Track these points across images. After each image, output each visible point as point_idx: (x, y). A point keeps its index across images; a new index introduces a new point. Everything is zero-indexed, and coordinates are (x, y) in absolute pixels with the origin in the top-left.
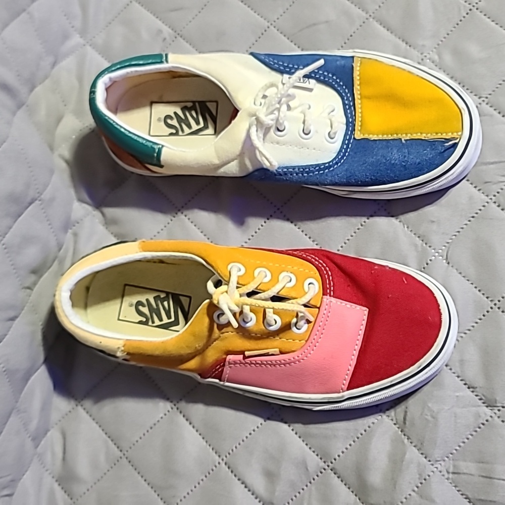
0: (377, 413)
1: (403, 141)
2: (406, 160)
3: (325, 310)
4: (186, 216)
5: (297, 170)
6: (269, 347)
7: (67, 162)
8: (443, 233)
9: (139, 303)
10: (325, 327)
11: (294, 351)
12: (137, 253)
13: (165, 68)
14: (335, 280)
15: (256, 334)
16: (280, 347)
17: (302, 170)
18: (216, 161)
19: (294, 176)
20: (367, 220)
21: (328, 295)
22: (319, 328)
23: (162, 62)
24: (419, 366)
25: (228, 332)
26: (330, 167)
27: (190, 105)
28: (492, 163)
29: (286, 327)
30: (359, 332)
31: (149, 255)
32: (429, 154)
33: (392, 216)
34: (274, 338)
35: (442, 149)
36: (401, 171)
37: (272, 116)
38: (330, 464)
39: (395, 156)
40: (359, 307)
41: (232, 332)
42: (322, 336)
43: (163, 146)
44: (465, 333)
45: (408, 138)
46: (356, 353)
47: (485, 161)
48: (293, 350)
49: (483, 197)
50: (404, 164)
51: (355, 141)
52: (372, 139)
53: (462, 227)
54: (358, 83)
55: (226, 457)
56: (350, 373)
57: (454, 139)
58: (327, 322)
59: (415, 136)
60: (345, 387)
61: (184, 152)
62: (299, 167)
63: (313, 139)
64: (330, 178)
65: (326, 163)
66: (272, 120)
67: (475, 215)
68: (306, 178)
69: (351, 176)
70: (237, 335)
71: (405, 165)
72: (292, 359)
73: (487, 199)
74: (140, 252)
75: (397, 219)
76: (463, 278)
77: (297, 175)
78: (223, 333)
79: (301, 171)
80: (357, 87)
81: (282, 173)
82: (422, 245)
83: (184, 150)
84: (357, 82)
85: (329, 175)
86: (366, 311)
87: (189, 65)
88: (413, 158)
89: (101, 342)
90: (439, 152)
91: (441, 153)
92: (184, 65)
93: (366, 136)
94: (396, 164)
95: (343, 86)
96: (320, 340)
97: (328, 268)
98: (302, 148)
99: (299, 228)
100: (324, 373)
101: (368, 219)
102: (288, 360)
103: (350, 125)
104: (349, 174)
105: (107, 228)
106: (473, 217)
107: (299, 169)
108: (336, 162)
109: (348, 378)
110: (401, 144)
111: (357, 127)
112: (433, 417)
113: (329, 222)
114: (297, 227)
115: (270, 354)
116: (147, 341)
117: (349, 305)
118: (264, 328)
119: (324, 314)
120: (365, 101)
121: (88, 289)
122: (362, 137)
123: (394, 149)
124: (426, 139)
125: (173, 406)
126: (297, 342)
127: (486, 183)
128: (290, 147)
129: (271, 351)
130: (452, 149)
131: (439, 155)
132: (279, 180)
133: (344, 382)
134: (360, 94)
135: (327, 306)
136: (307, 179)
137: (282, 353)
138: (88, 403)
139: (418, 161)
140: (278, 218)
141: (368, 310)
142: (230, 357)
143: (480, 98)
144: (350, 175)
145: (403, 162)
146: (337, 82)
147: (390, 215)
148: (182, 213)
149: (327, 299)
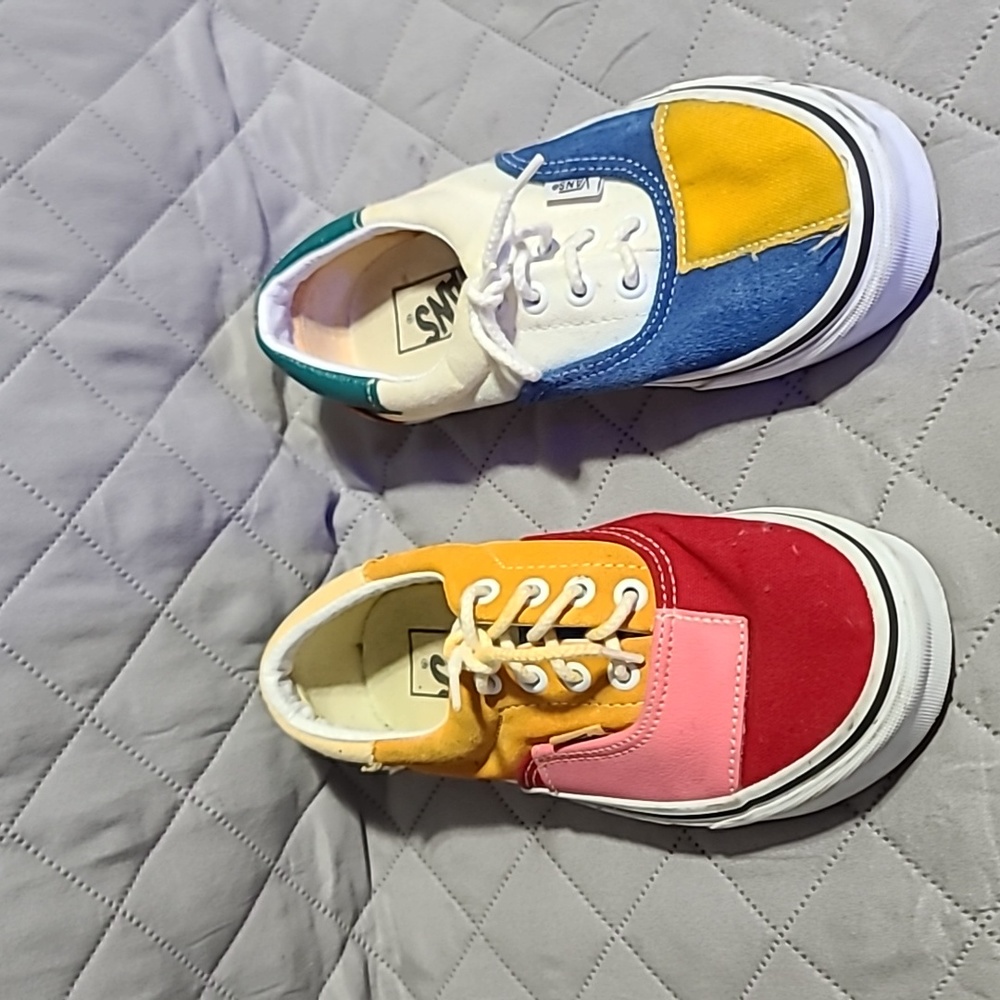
0: (848, 819)
1: (755, 258)
2: (759, 299)
3: (662, 636)
4: (490, 481)
5: (582, 367)
6: (587, 723)
7: (314, 427)
8: (905, 421)
9: (436, 659)
10: (668, 670)
11: (630, 725)
12: (362, 585)
13: (362, 237)
14: (678, 572)
15: (559, 702)
16: (601, 721)
17: (592, 366)
18: (459, 386)
19: (584, 380)
20: (767, 424)
21: (665, 605)
22: (657, 674)
23: (352, 228)
24: (849, 725)
25: (508, 707)
26: (638, 346)
27: (447, 277)
28: (979, 241)
29: (602, 681)
30: (736, 669)
31: (382, 584)
32: (798, 272)
33: (813, 403)
34: (590, 704)
35: (820, 256)
36: (755, 322)
37: (495, 286)
38: (784, 930)
39: (739, 294)
40: (727, 619)
41: (517, 706)
42: (666, 688)
43: (377, 380)
44: (986, 629)
45: (762, 249)
46: (740, 712)
47: (961, 241)
48: (627, 722)
49: (973, 319)
50: (756, 307)
51: (682, 280)
52: (705, 268)
53: (941, 397)
54: (668, 158)
55: (622, 925)
56: (738, 752)
57: (838, 227)
58: (669, 660)
59: (775, 242)
60: (735, 782)
61: (409, 381)
62: (585, 362)
63: (596, 302)
64: (640, 370)
65: (629, 341)
66: (496, 294)
67: (963, 365)
68: (604, 378)
69: (671, 356)
70: (527, 709)
71: (758, 310)
72: (628, 740)
73: (981, 324)
74: (368, 582)
75: (821, 406)
76: (960, 509)
77: (588, 376)
78: (501, 710)
79: (591, 368)
80: (667, 167)
81: (562, 379)
82: (872, 454)
83: (408, 378)
84: (664, 158)
85: (637, 363)
86: (741, 623)
87: (393, 220)
88: (771, 291)
89: (340, 751)
90: (815, 263)
91: (820, 265)
92: (386, 221)
93: (697, 264)
94: (743, 309)
95: (647, 172)
96: (664, 697)
97: (664, 550)
98: (582, 323)
99: (664, 464)
100: (691, 760)
101: (769, 419)
102: (621, 743)
103: (669, 248)
104: (667, 354)
105: (398, 526)
106: (960, 370)
107: (586, 365)
108: (648, 334)
109: (736, 762)
110: (751, 265)
111: (681, 250)
112: (949, 820)
113: (704, 441)
114: (661, 461)
115: (589, 735)
116: (407, 739)
117: (706, 618)
118: (564, 688)
119: (660, 646)
120: (686, 190)
121: (360, 647)
122: (691, 267)
123: (739, 278)
124: (791, 241)
125: (531, 836)
126: (629, 707)
127: (972, 288)
128: (562, 327)
129: (588, 730)
130: (838, 250)
131: (818, 271)
132: (568, 392)
133: (731, 771)
134: (677, 180)
135: (662, 629)
136: (606, 380)
137: (609, 731)
138: (416, 840)
139: (780, 293)
140: (627, 452)
141: (746, 620)
142: (536, 750)
143: (938, 102)
144: (670, 354)
145: (755, 303)
146: (635, 167)
147: (810, 400)
148: (484, 477)
149: (663, 615)
